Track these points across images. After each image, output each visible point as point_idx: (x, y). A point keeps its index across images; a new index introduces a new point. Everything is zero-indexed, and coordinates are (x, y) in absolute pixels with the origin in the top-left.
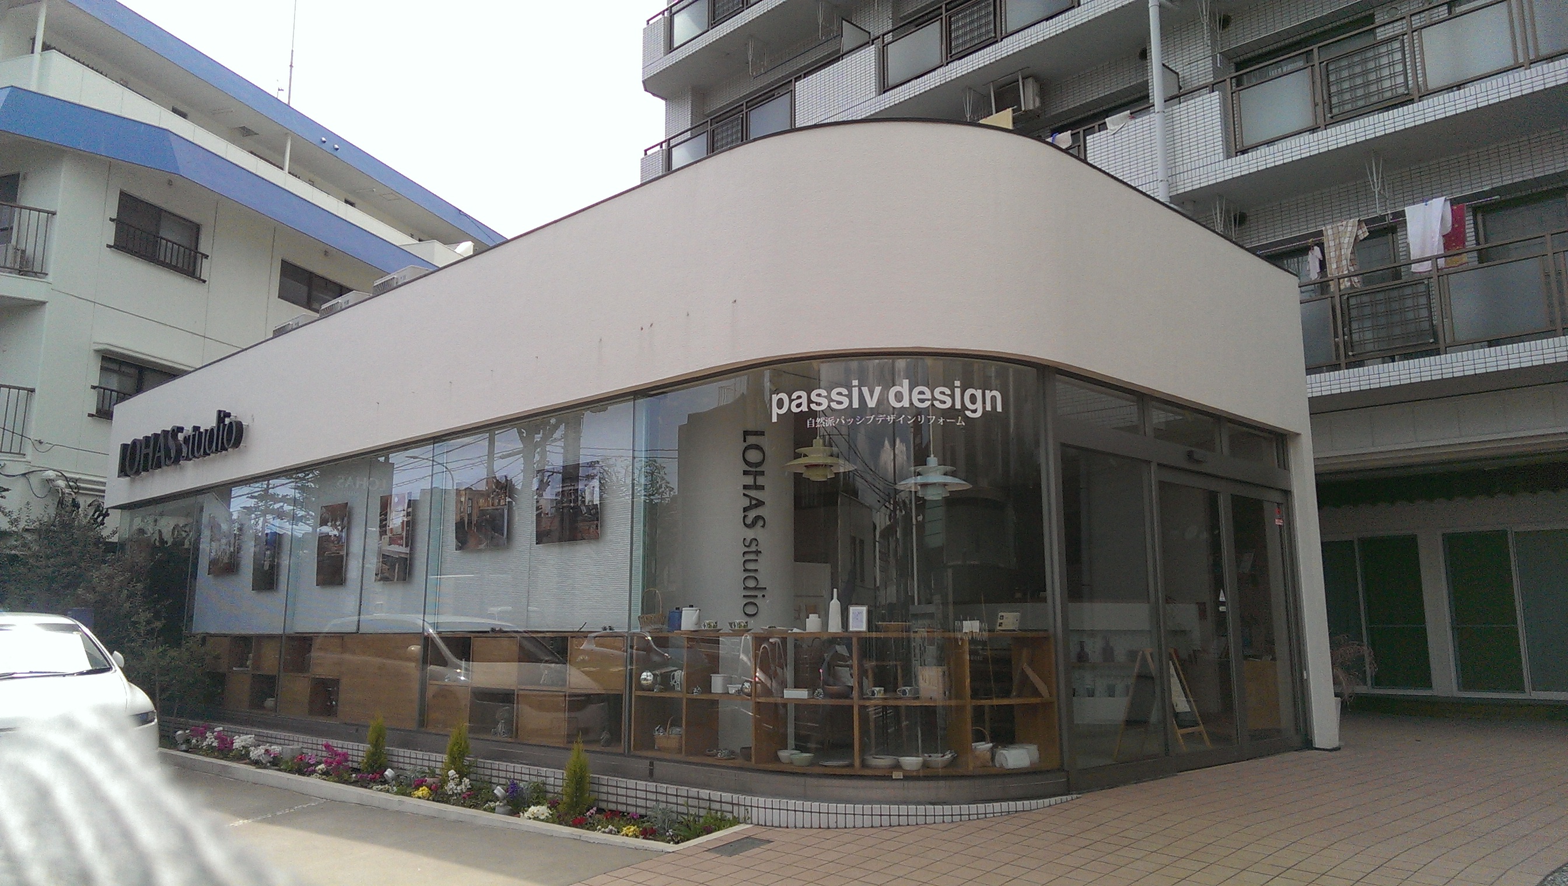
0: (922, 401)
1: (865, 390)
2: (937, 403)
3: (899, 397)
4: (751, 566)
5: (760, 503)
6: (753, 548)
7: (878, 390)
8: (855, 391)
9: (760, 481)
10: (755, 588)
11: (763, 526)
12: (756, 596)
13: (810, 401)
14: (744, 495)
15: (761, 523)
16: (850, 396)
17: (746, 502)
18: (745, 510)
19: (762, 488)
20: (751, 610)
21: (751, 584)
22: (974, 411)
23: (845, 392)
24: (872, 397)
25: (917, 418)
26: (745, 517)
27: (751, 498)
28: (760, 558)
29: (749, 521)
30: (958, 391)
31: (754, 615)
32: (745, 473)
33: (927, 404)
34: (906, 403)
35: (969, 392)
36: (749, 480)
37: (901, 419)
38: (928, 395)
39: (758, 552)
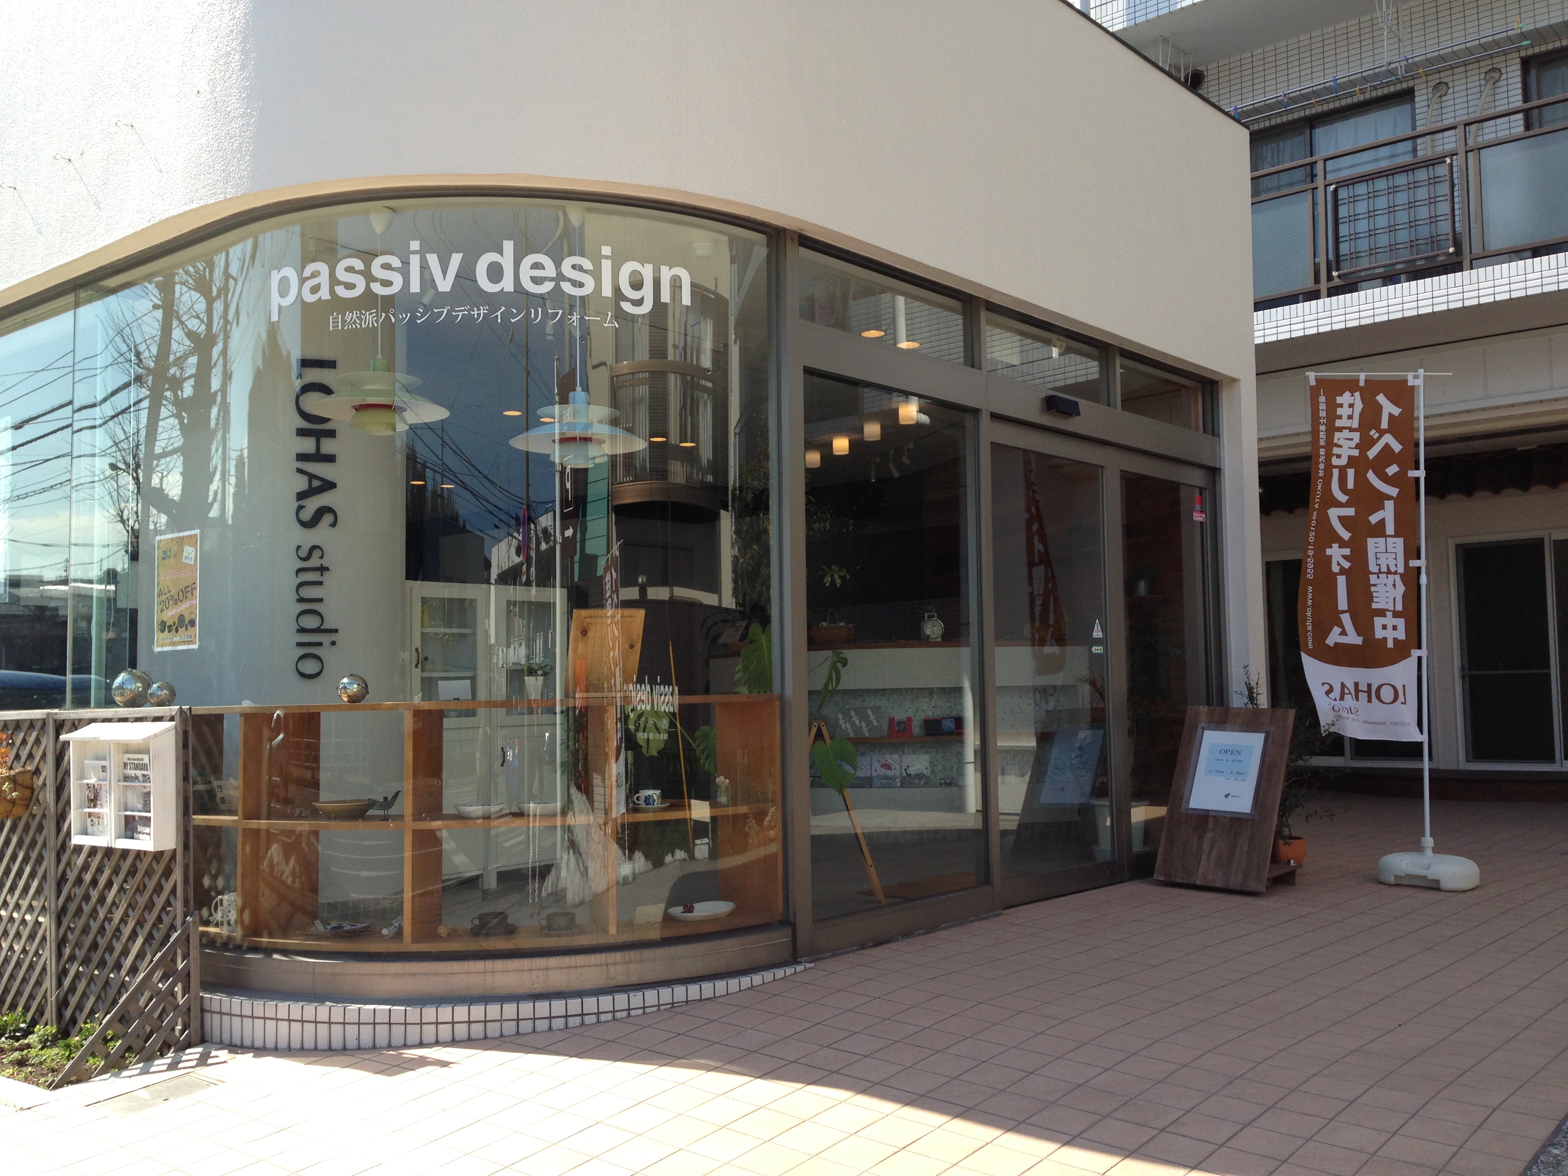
0: (536, 280)
1: (433, 260)
2: (566, 287)
3: (495, 273)
4: (309, 592)
5: (329, 485)
6: (314, 562)
7: (456, 259)
8: (415, 261)
9: (328, 445)
10: (318, 630)
11: (334, 525)
12: (320, 644)
13: (334, 281)
14: (299, 471)
15: (328, 519)
16: (405, 271)
17: (302, 483)
18: (301, 496)
19: (330, 459)
20: (310, 667)
21: (311, 622)
22: (639, 303)
23: (396, 262)
24: (444, 272)
25: (528, 313)
26: (300, 508)
27: (311, 477)
28: (327, 578)
29: (307, 515)
30: (606, 266)
31: (318, 674)
32: (301, 432)
33: (547, 287)
34: (507, 284)
35: (628, 268)
36: (308, 445)
37: (499, 313)
38: (550, 270)
39: (323, 569)
